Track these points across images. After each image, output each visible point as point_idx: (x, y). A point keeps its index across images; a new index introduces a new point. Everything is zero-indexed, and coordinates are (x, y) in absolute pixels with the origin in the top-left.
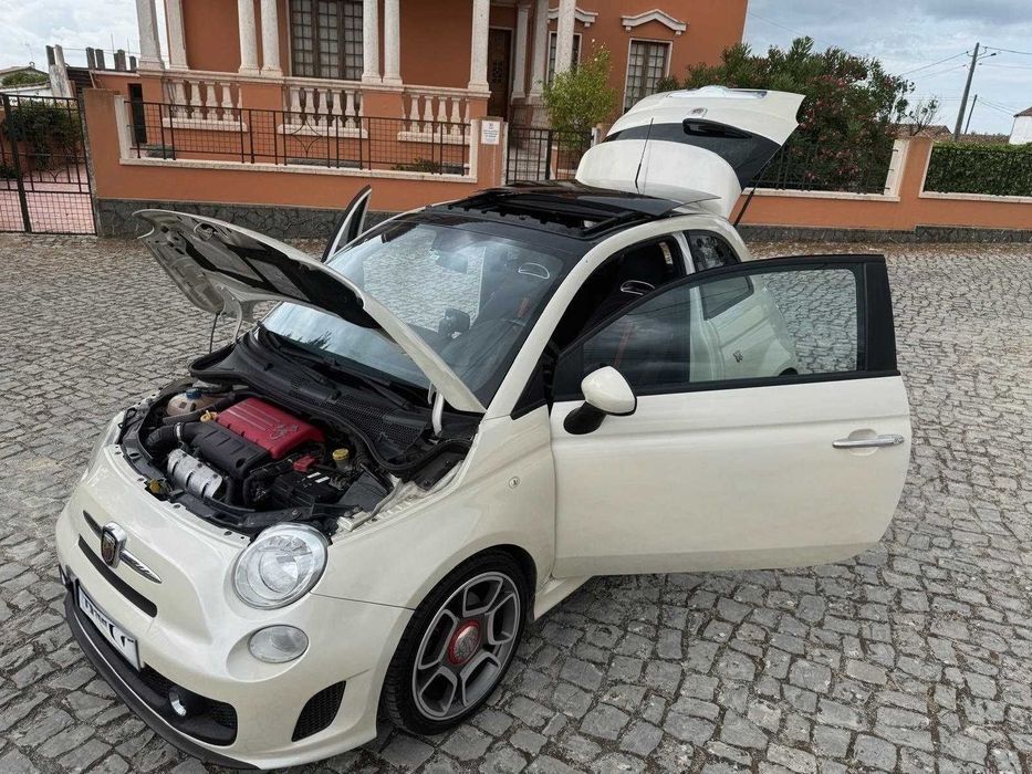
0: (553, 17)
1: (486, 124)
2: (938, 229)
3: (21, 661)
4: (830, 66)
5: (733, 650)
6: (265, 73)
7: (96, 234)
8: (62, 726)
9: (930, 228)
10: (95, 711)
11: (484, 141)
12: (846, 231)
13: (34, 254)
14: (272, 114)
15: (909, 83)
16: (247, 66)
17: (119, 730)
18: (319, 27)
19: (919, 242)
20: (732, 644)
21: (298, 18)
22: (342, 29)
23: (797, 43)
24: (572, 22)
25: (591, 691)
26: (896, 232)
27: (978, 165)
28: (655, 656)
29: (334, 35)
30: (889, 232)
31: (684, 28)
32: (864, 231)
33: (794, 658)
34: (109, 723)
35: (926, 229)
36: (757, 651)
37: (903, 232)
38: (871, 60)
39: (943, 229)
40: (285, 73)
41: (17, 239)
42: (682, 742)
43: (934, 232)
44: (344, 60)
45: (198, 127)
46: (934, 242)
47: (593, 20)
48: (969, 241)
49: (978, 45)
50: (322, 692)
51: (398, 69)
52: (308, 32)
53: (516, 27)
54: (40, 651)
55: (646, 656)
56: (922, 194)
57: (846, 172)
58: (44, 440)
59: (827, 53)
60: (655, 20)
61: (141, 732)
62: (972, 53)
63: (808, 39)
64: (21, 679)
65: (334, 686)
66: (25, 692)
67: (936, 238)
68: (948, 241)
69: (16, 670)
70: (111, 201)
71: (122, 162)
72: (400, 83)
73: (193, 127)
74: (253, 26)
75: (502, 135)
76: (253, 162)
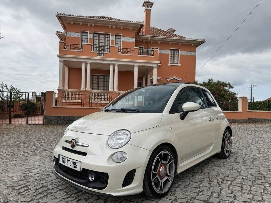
0: (152, 78)
1: (139, 97)
2: (254, 119)
3: (39, 188)
4: (218, 84)
5: (232, 185)
6: (87, 89)
7: (43, 124)
8: (53, 198)
9: (252, 119)
10: (61, 196)
11: (138, 100)
12: (230, 120)
13: (29, 127)
14: (89, 96)
15: (237, 93)
16: (83, 88)
17: (68, 200)
18: (99, 81)
19: (250, 122)
20: (232, 184)
21: (94, 79)
22: (104, 81)
23: (209, 80)
24: (156, 80)
25: (196, 193)
26: (243, 120)
27: (260, 106)
28: (211, 186)
29: (102, 83)
30: (242, 120)
31: (181, 80)
32: (235, 120)
33: (251, 186)
34: (65, 198)
35: (251, 119)
36: (240, 185)
37: (245, 120)
38: (228, 83)
39: (255, 119)
40: (91, 90)
41: (24, 125)
42: (226, 201)
43: (253, 120)
44: (104, 88)
45: (70, 101)
46: (254, 122)
47: (160, 79)
48: (263, 122)
49: (251, 85)
50: (130, 171)
51: (117, 88)
52: (96, 82)
53: (142, 81)
54: (43, 186)
55: (209, 186)
56: (248, 111)
57: (227, 107)
58: (37, 154)
59: (217, 82)
60: (174, 79)
61: (74, 200)
62: (250, 87)
63: (212, 79)
64: (40, 191)
65: (133, 170)
66: (41, 193)
67: (254, 121)
68: (257, 122)
69: (38, 189)
70: (49, 116)
71: (53, 107)
72: (118, 91)
73: (69, 101)
74: (85, 80)
75: (142, 99)
76: (84, 106)
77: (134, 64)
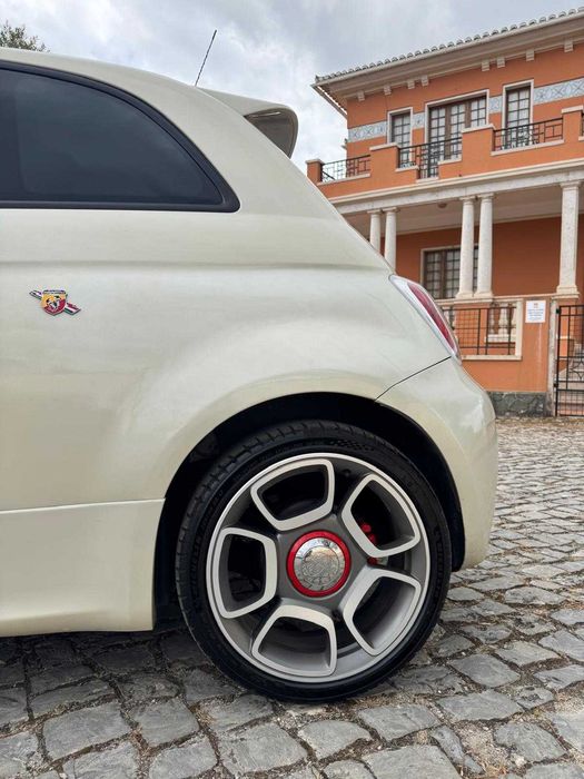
1: (530, 304)
11: (528, 321)
21: (430, 267)
51: (489, 284)
72: (490, 295)
75: (549, 313)
77: (561, 178)
